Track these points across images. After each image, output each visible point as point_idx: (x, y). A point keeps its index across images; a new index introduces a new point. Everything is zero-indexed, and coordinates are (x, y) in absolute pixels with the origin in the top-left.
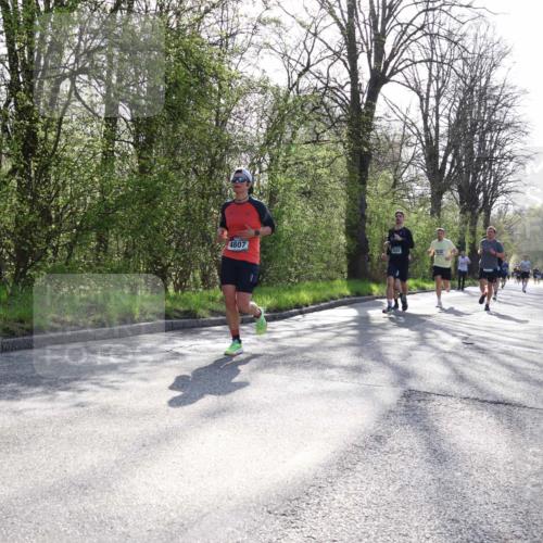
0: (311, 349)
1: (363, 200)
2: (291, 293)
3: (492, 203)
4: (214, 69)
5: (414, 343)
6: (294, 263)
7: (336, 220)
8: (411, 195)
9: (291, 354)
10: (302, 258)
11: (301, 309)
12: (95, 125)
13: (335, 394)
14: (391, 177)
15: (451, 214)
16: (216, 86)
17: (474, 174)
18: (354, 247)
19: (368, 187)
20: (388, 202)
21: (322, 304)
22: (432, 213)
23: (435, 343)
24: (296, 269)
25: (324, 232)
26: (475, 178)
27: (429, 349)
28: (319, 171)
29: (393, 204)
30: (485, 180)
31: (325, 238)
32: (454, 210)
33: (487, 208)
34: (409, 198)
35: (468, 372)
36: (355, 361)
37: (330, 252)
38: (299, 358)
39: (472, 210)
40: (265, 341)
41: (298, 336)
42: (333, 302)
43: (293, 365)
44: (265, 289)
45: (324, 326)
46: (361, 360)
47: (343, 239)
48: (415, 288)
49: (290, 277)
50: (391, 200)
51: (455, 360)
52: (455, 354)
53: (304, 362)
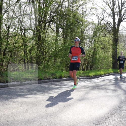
0: (103, 85)
1: (116, 50)
2: (99, 72)
4: (81, 20)
7: (110, 55)
9: (99, 86)
10: (102, 64)
11: (101, 76)
12: (54, 33)
13: (109, 96)
14: (123, 44)
16: (81, 23)
18: (114, 61)
19: (118, 47)
21: (106, 75)
24: (100, 66)
25: (107, 57)
28: (106, 43)
31: (107, 59)
36: (115, 88)
37: (108, 62)
38: (101, 87)
40: (93, 83)
41: (101, 82)
42: (109, 74)
43: (99, 89)
44: (93, 71)
45: (107, 80)
46: (116, 88)
47: (111, 59)
49: (99, 68)
53: (102, 88)
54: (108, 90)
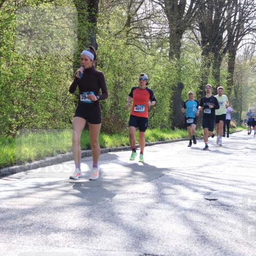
0: (34, 210)
1: (93, 40)
2: (12, 147)
3: (238, 42)
5: (151, 201)
6: (14, 112)
7: (63, 63)
8: (148, 34)
9: (12, 217)
10: (24, 107)
14: (124, 14)
15: (192, 56)
17: (217, 10)
19: (98, 25)
20: (121, 42)
21: (48, 159)
22: (171, 54)
23: (174, 199)
24: (17, 118)
25: (48, 76)
26: (218, 14)
27: (167, 206)
29: (127, 44)
30: (229, 17)
31: (49, 83)
32: (195, 51)
33: (232, 49)
34: (145, 37)
35: (212, 232)
36: (85, 223)
37: (56, 99)
38: (19, 222)
39: (215, 51)
41: (19, 196)
42: (60, 156)
43: (12, 230)
45: (50, 184)
48: (153, 138)
49: (11, 128)
50: (125, 41)
51: (196, 218)
52: (197, 211)
53: (24, 226)
54: (53, 235)
